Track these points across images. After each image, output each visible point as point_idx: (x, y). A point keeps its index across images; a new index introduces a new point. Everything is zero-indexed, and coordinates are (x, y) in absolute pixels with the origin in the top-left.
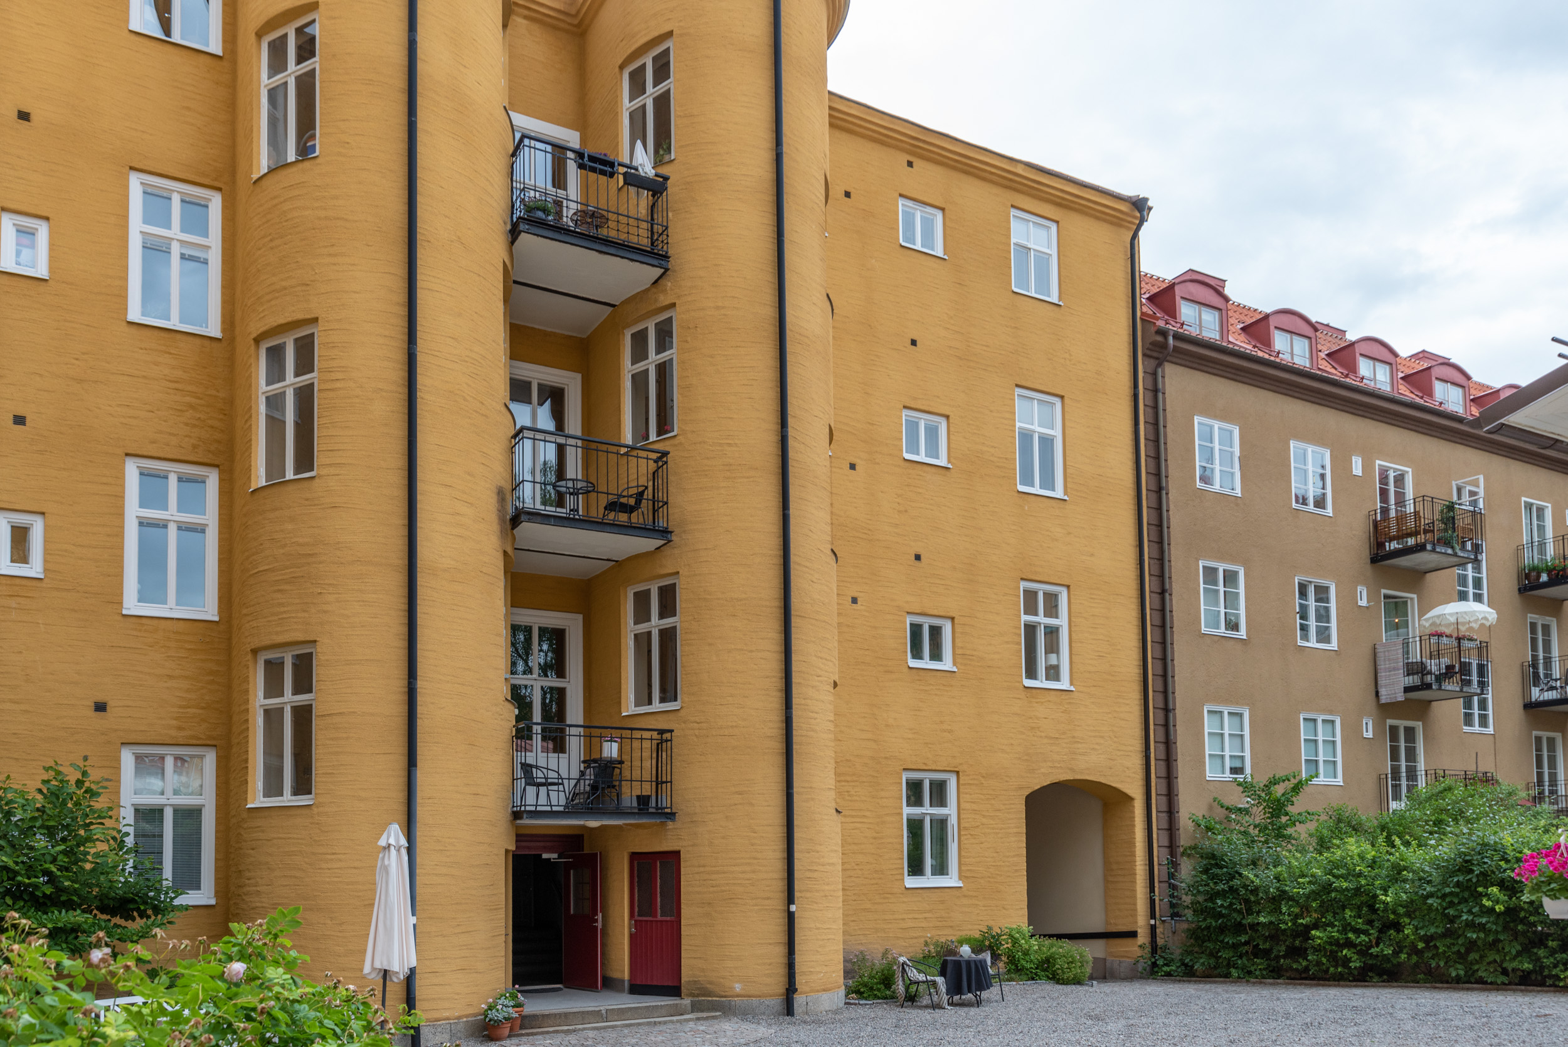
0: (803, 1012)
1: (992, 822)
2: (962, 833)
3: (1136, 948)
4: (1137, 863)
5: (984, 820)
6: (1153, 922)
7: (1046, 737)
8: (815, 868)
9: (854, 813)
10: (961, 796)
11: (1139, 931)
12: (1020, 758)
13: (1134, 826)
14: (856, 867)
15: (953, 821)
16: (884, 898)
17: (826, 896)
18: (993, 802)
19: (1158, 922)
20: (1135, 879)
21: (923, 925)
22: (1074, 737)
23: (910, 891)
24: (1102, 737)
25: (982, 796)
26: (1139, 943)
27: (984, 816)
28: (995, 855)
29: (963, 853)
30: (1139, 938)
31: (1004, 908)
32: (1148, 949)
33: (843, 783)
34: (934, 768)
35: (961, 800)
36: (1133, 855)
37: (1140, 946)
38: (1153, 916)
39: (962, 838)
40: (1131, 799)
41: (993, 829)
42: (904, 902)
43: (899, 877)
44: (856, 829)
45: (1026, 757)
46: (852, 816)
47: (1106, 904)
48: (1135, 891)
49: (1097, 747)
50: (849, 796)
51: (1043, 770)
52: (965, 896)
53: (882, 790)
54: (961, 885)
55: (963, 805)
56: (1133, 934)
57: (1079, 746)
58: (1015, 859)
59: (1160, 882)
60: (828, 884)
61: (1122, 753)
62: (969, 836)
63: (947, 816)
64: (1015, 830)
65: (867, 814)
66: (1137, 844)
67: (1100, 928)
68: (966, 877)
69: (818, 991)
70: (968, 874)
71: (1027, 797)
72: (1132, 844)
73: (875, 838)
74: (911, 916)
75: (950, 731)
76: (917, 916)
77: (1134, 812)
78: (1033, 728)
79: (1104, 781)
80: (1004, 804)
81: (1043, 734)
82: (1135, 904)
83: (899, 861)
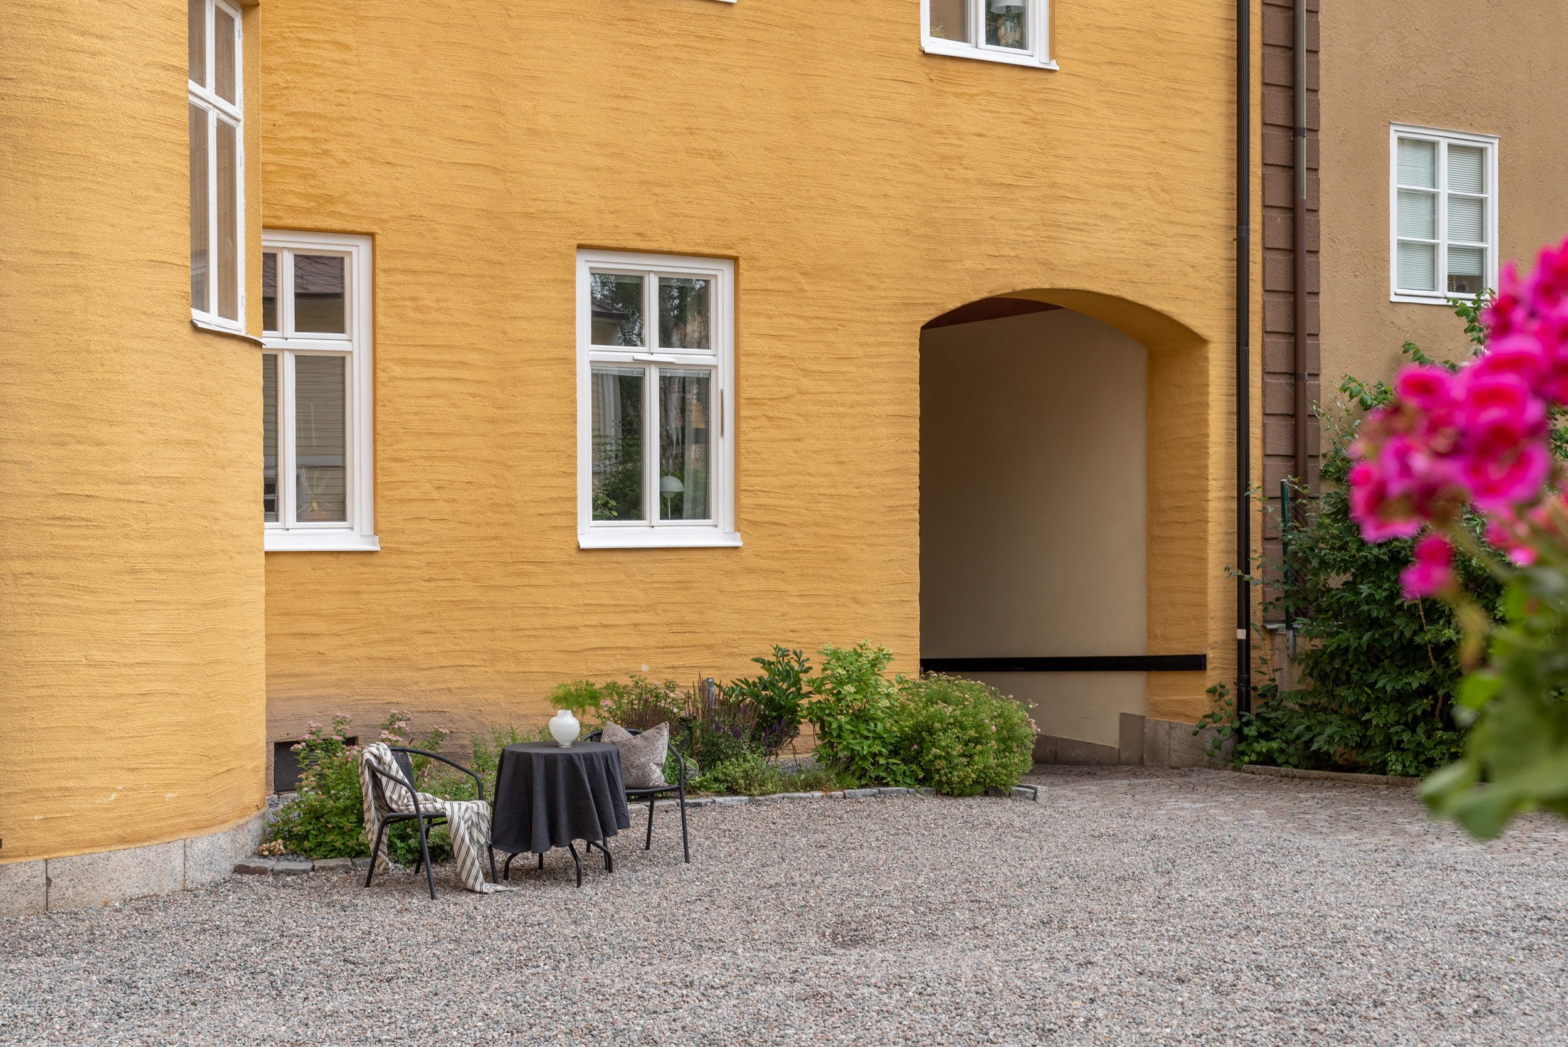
0: (31, 905)
1: (827, 388)
2: (744, 413)
3: (1203, 697)
4: (1212, 495)
5: (806, 383)
6: (1241, 634)
7: (980, 182)
8: (88, 489)
9: (430, 355)
10: (743, 318)
11: (1211, 654)
12: (907, 232)
13: (1205, 405)
14: (435, 494)
15: (722, 383)
16: (518, 575)
17: (133, 571)
18: (832, 338)
19: (1254, 635)
20: (1205, 531)
21: (628, 642)
22: (1054, 185)
23: (592, 558)
24: (1130, 189)
25: (803, 324)
26: (1210, 684)
27: (806, 373)
28: (834, 469)
29: (745, 464)
30: (1209, 672)
31: (856, 601)
32: (1231, 696)
33: (400, 277)
34: (666, 246)
35: (743, 330)
36: (1202, 474)
37: (1212, 691)
38: (1244, 620)
39: (744, 426)
40: (1197, 341)
41: (830, 404)
42: (574, 585)
43: (562, 521)
44: (438, 396)
45: (924, 230)
46: (427, 364)
47: (1149, 589)
48: (1203, 560)
49: (1112, 212)
50: (417, 309)
51: (969, 264)
52: (749, 571)
53: (516, 297)
54: (739, 543)
55: (747, 344)
56: (1195, 663)
57: (1069, 206)
58: (889, 480)
59: (1266, 539)
60: (145, 537)
61: (1178, 229)
62: (764, 422)
63: (710, 369)
64: (891, 409)
65: (471, 357)
66: (1212, 450)
67: (1134, 647)
68: (754, 524)
69: (94, 844)
70: (760, 516)
71: (923, 328)
72: (1200, 448)
73: (493, 421)
74: (594, 620)
75: (715, 156)
76: (611, 619)
77: (1205, 373)
78: (944, 158)
79: (1130, 296)
80: (862, 345)
81: (971, 175)
82: (1203, 592)
83: (563, 481)
